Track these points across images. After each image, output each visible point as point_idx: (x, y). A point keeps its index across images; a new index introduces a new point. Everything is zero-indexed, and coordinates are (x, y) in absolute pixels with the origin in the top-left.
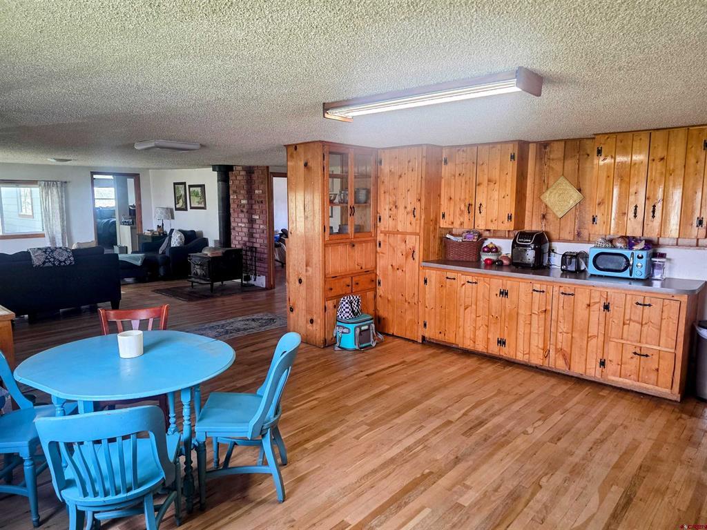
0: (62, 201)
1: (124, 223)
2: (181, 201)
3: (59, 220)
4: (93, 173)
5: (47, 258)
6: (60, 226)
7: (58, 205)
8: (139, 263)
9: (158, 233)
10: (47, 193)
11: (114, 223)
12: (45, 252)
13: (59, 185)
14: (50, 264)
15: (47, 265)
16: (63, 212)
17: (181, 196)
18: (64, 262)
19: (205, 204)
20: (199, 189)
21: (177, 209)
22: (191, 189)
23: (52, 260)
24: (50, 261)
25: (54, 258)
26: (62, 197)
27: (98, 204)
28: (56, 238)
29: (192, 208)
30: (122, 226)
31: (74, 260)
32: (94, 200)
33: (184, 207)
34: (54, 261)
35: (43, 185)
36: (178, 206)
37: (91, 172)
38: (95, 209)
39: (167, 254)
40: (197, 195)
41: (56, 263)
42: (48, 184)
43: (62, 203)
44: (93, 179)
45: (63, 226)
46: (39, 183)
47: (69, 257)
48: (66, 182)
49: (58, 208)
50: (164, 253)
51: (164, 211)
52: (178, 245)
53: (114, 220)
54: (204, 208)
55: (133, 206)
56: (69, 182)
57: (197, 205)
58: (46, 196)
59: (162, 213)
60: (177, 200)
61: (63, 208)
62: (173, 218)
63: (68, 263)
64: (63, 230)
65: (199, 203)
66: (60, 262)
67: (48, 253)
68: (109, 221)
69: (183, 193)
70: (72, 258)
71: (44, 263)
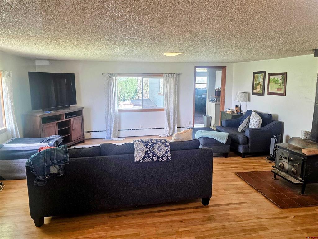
0: (176, 87)
1: (212, 101)
2: (259, 87)
3: (173, 100)
4: (196, 67)
5: (147, 153)
6: (173, 104)
7: (173, 90)
8: (224, 141)
9: (236, 112)
10: (168, 82)
11: (205, 98)
12: (146, 146)
13: (175, 76)
14: (149, 160)
15: (146, 160)
16: (176, 95)
17: (259, 83)
18: (162, 157)
19: (285, 91)
20: (280, 77)
21: (253, 94)
22: (271, 77)
23: (151, 155)
24: (149, 157)
25: (153, 153)
26: (176, 84)
27: (197, 86)
28: (171, 112)
29: (269, 93)
30: (210, 103)
31: (171, 156)
32: (195, 83)
33: (261, 92)
34: (153, 156)
35: (166, 76)
36: (255, 91)
37: (195, 66)
38: (195, 89)
39: (247, 134)
40: (276, 82)
41: (155, 159)
42: (169, 75)
43: (176, 89)
44: (195, 72)
45: (175, 104)
46: (163, 75)
47: (167, 153)
48: (179, 74)
49: (173, 92)
50: (243, 132)
51: (243, 95)
52: (257, 127)
53: (205, 96)
54: (284, 94)
55: (218, 89)
56: (181, 74)
57: (275, 91)
58: (167, 84)
59: (241, 97)
60: (254, 86)
61: (176, 92)
62: (249, 100)
63: (165, 158)
64: (175, 107)
65: (278, 89)
66: (159, 158)
67: (149, 147)
68: (201, 97)
69: (261, 80)
70: (169, 154)
71: (144, 158)
